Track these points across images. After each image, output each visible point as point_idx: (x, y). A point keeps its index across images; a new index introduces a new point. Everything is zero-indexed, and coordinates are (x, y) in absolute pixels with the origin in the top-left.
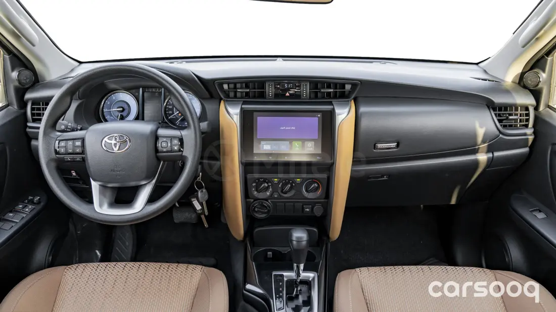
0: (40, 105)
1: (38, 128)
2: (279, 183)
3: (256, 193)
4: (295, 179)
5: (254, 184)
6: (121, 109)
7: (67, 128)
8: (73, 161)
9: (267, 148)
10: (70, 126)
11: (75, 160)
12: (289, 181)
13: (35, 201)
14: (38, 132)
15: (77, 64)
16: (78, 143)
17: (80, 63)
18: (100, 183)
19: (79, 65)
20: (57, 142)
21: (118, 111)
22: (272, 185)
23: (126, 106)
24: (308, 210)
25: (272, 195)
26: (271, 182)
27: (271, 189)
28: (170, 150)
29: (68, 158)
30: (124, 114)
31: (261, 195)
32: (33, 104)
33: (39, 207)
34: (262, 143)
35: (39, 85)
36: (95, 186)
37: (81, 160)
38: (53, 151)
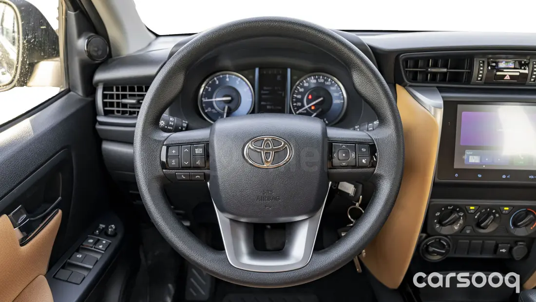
0: (113, 91)
1: (134, 125)
2: (476, 211)
3: (438, 226)
4: (501, 208)
5: (438, 214)
6: (229, 98)
7: (168, 124)
8: (190, 181)
9: (473, 161)
10: (172, 122)
11: (193, 178)
12: (491, 209)
13: (109, 233)
14: (133, 132)
15: (153, 37)
16: (199, 151)
17: (157, 36)
18: (231, 216)
19: (156, 39)
20: (164, 148)
21: (223, 101)
22: (465, 217)
23: (234, 94)
24: (504, 251)
25: (462, 229)
26: (463, 211)
27: (461, 222)
28: (353, 164)
29: (182, 175)
30: (232, 105)
31: (446, 230)
32: (104, 89)
33: (115, 242)
34: (468, 152)
35: (114, 60)
36: (222, 219)
37: (203, 178)
38: (159, 163)
